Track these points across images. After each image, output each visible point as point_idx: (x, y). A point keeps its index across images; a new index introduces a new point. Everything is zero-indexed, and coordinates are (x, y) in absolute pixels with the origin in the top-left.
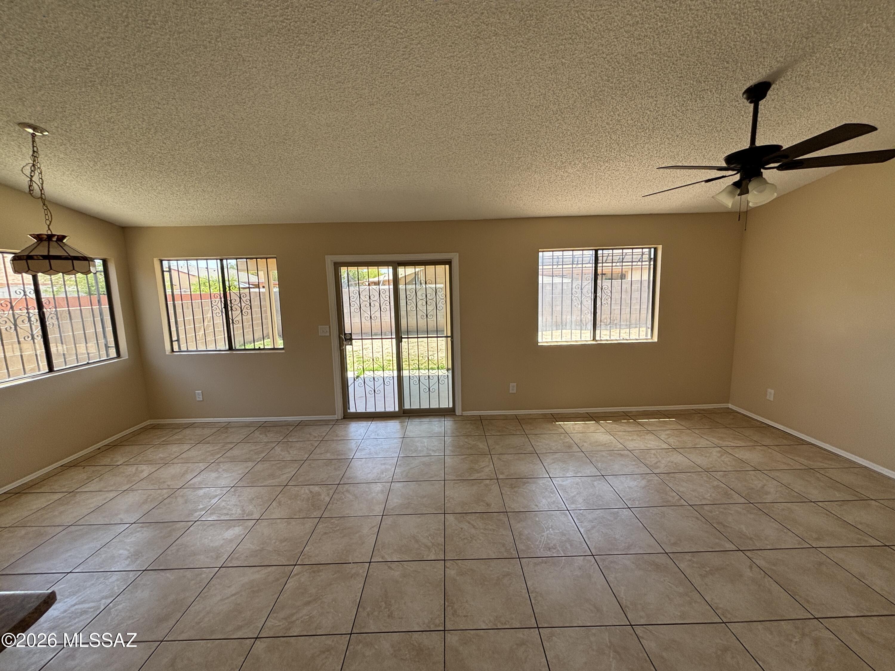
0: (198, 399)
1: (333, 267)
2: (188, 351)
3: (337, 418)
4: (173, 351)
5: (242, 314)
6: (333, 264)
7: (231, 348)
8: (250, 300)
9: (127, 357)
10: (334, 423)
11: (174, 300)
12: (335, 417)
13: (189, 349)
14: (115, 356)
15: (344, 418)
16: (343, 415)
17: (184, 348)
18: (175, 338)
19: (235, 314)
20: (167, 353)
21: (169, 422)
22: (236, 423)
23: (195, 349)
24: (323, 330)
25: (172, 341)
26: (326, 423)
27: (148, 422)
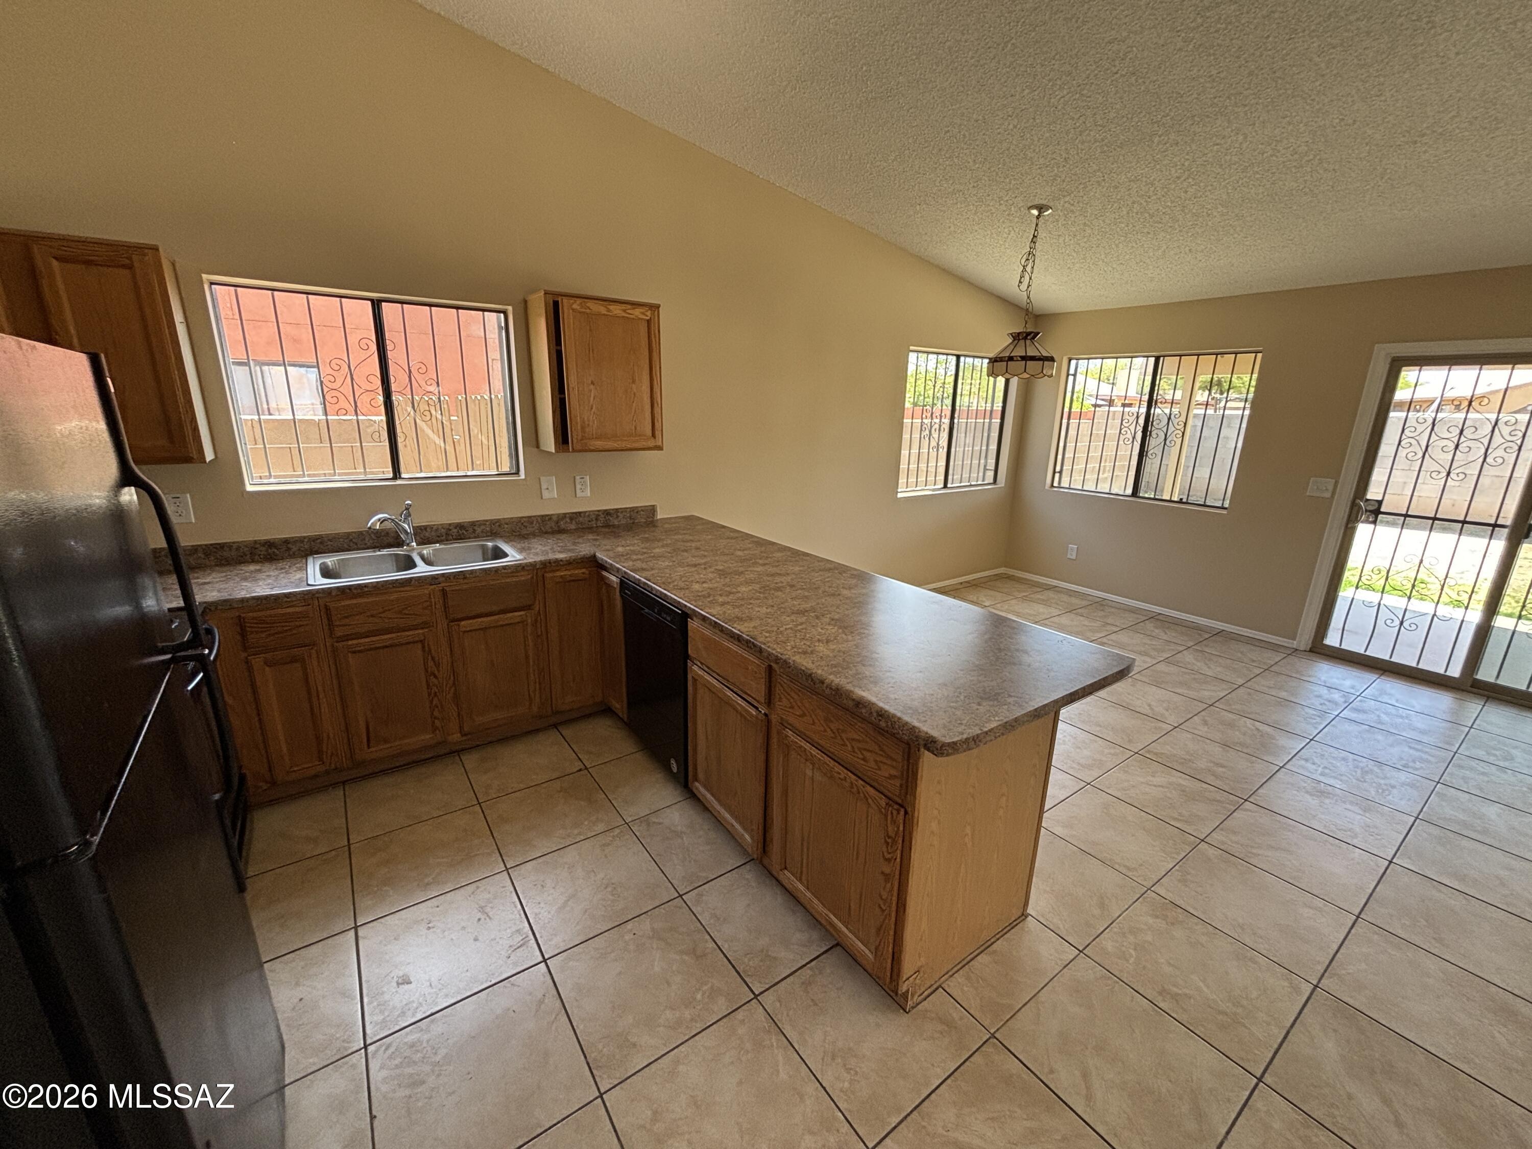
0: (1069, 556)
1: (1388, 366)
2: (1069, 488)
3: (1295, 647)
4: (1052, 486)
5: (1165, 444)
6: (1389, 360)
7: (1135, 493)
8: (1185, 424)
9: (1003, 485)
10: (1289, 652)
11: (1069, 418)
12: (1295, 644)
13: (1072, 486)
14: (992, 481)
15: (1311, 651)
16: (1309, 646)
17: (1065, 483)
18: (1058, 469)
19: (1154, 443)
20: (1046, 488)
21: (1028, 578)
22: (1110, 602)
23: (1080, 488)
24: (1318, 487)
25: (1054, 472)
26: (1275, 648)
27: (1002, 570)
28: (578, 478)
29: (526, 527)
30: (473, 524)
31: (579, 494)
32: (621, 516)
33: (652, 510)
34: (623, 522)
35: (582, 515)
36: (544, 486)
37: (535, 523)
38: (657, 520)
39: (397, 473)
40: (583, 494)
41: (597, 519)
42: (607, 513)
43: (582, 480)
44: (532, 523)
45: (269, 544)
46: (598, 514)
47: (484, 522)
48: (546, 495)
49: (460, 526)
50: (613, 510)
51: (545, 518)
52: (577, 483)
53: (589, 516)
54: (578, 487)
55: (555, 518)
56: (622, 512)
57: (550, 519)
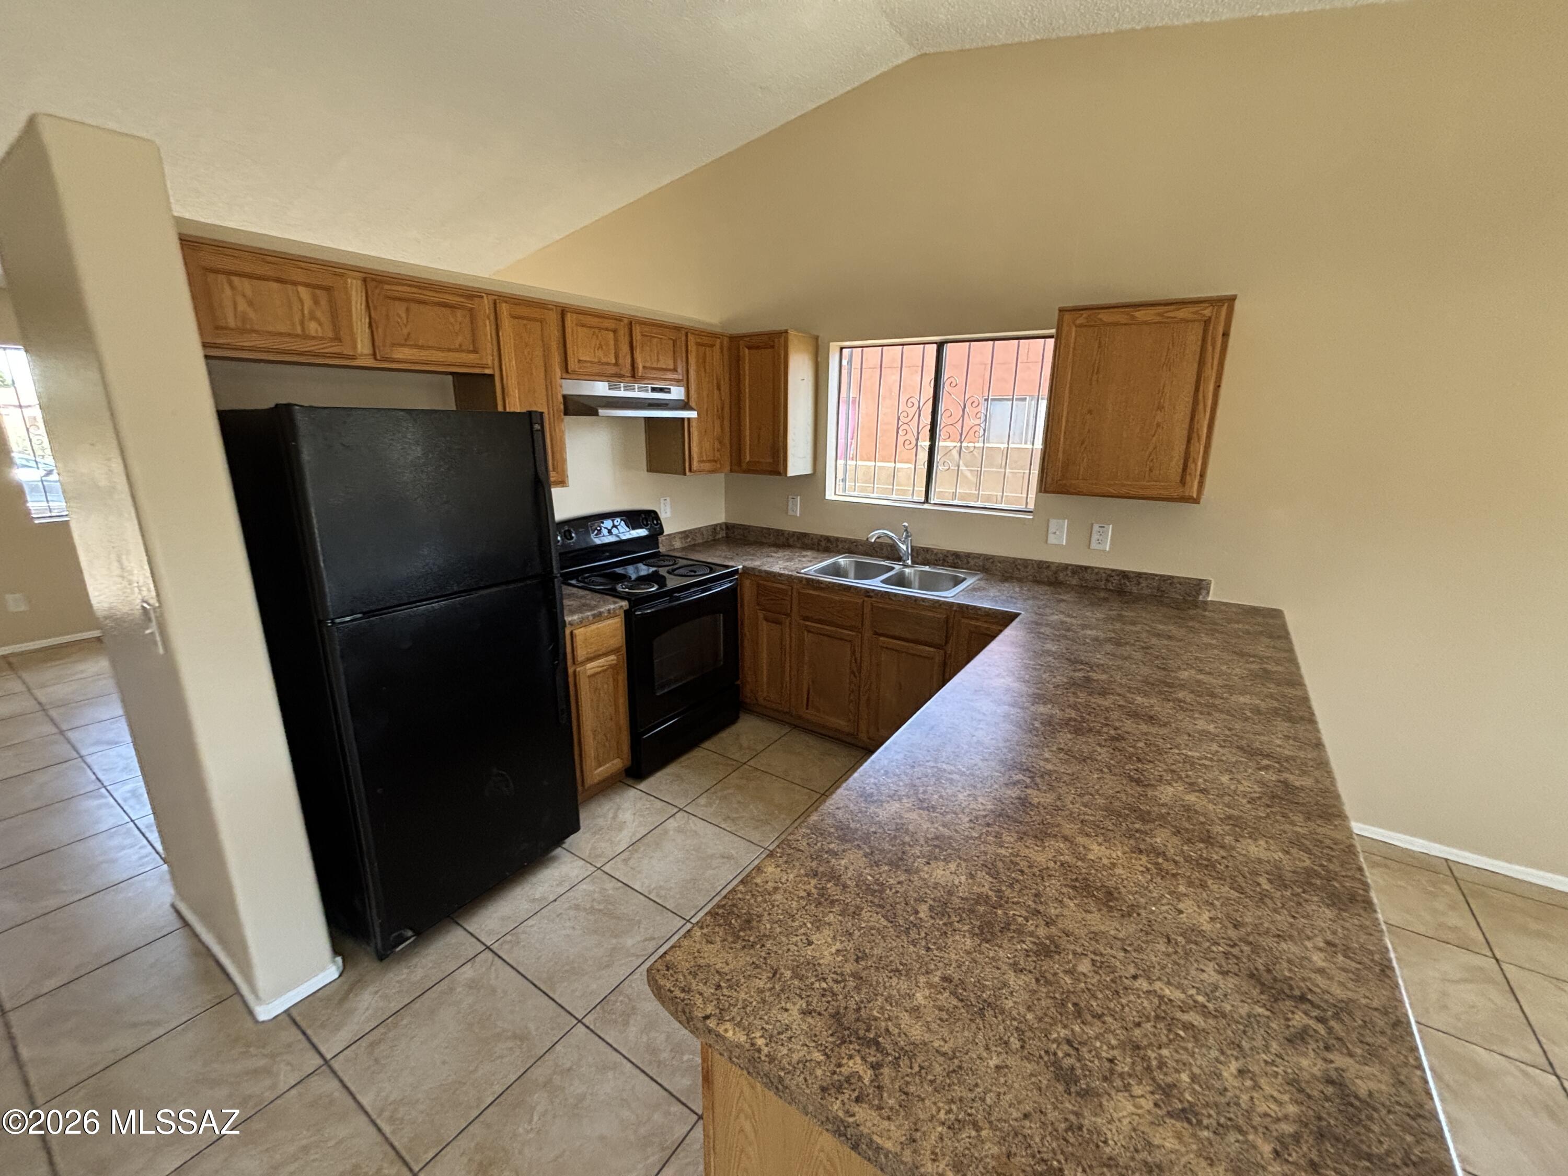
28: (1096, 527)
29: (1019, 570)
30: (968, 555)
31: (1094, 545)
32: (1144, 584)
33: (1200, 586)
34: (1147, 591)
35: (1089, 571)
36: (1051, 530)
37: (1030, 567)
38: (1206, 603)
39: (927, 501)
40: (1100, 547)
41: (1107, 580)
42: (1124, 575)
43: (1101, 530)
44: (1026, 567)
45: (828, 539)
46: (1111, 574)
47: (978, 556)
48: (1052, 539)
49: (956, 555)
50: (1133, 572)
51: (1042, 565)
52: (1094, 532)
53: (1097, 574)
54: (1095, 537)
55: (1054, 568)
56: (1146, 579)
57: (1048, 567)
